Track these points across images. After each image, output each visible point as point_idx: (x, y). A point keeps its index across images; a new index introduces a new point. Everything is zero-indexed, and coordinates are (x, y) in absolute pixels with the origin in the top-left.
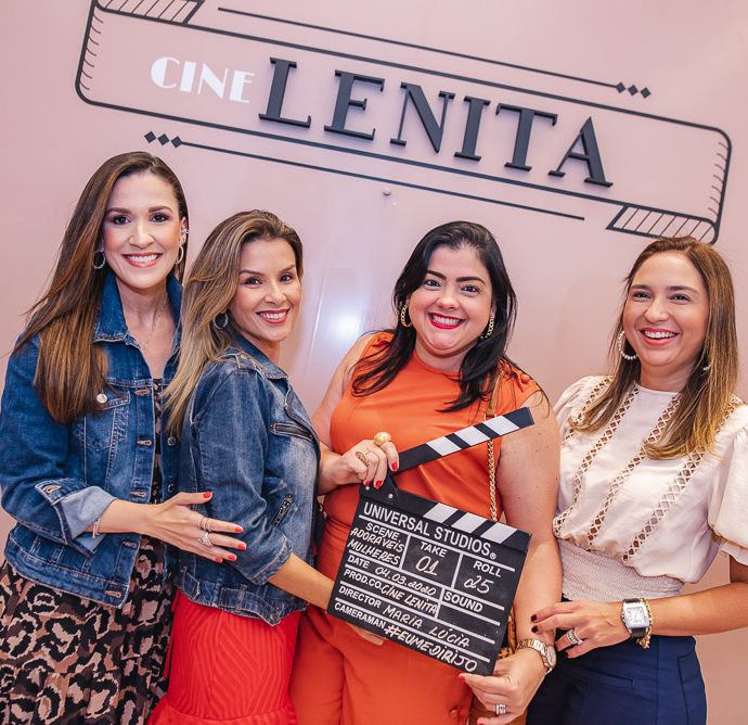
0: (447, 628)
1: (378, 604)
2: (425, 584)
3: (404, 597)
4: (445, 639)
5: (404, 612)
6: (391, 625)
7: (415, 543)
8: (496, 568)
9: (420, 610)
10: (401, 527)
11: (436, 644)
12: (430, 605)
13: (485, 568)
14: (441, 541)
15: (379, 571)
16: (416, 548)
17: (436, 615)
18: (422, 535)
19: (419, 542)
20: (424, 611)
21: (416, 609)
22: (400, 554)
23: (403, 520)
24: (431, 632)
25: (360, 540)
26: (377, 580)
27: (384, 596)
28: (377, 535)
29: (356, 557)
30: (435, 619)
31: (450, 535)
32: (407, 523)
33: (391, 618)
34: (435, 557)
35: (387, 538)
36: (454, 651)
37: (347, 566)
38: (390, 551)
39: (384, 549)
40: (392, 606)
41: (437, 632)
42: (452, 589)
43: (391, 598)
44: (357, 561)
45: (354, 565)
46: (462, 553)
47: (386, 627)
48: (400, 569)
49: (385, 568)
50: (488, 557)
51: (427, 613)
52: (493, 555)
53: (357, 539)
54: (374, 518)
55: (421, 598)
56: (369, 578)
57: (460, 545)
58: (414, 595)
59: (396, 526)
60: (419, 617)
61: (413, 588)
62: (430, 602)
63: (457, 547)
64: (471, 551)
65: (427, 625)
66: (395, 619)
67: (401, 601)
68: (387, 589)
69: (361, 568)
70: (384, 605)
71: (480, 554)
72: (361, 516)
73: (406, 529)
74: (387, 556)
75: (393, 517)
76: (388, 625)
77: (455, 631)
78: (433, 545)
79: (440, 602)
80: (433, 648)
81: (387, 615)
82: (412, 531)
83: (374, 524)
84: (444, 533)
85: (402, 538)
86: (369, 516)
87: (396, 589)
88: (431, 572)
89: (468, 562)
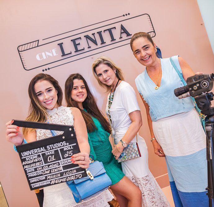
0: (68, 171)
1: (44, 178)
2: (54, 164)
3: (50, 171)
4: (69, 174)
5: (53, 175)
6: (52, 181)
7: (43, 155)
8: (70, 147)
10: (36, 153)
11: (67, 177)
12: (59, 168)
13: (68, 149)
14: (51, 149)
15: (38, 169)
16: (45, 156)
17: (63, 170)
18: (44, 151)
19: (44, 154)
20: (58, 171)
21: (56, 172)
22: (41, 161)
23: (36, 151)
24: (64, 175)
25: (27, 164)
26: (39, 172)
27: (44, 175)
28: (31, 160)
29: (29, 170)
31: (52, 146)
32: (37, 151)
33: (50, 179)
34: (52, 155)
35: (34, 159)
36: (73, 175)
37: (28, 174)
38: (38, 162)
39: (36, 162)
40: (49, 176)
41: (65, 174)
42: (62, 160)
43: (47, 174)
44: (30, 171)
45: (30, 172)
46: (59, 149)
47: (51, 182)
48: (44, 165)
49: (40, 167)
50: (66, 145)
51: (59, 171)
52: (68, 144)
54: (27, 156)
55: (55, 168)
56: (37, 173)
57: (57, 147)
58: (53, 169)
59: (35, 154)
60: (58, 174)
61: (51, 167)
62: (58, 167)
63: (56, 148)
64: (61, 147)
65: (62, 174)
66: (52, 178)
67: (50, 173)
68: (44, 172)
69: (32, 172)
70: (46, 177)
71: (64, 146)
72: (22, 158)
73: (38, 153)
74: (38, 164)
75: (32, 152)
76: (51, 181)
77: (70, 171)
78: (49, 152)
79: (61, 166)
80: (67, 178)
81: (49, 179)
82: (40, 152)
83: (28, 157)
84: (50, 147)
85: (39, 156)
86: (25, 156)
87: (47, 171)
88: (53, 160)
89: (62, 150)
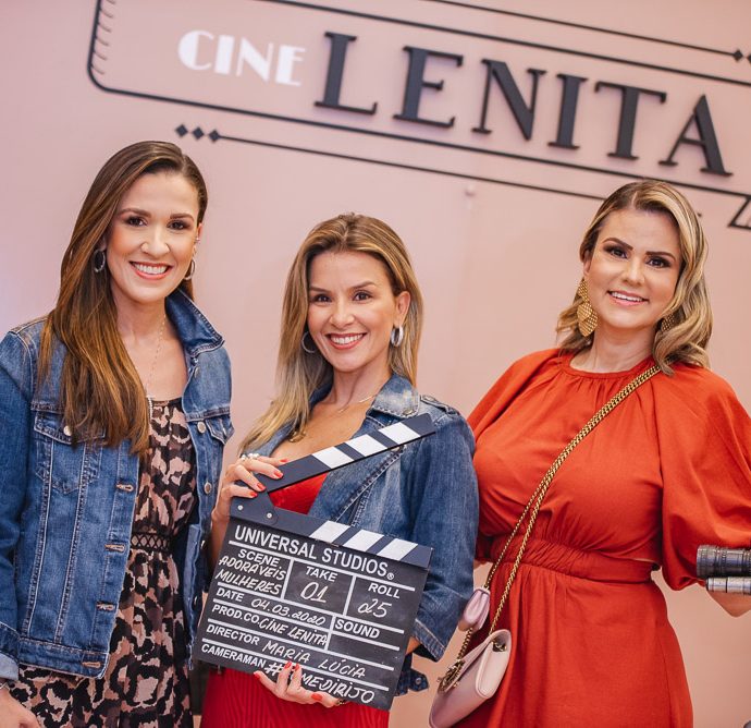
0: (339, 660)
1: (256, 641)
2: (312, 614)
3: (288, 630)
4: (337, 672)
5: (288, 646)
6: (272, 662)
7: (299, 567)
8: (394, 589)
9: (307, 643)
10: (282, 551)
11: (327, 677)
12: (318, 636)
13: (382, 590)
14: (331, 564)
15: (256, 603)
16: (301, 573)
17: (327, 645)
18: (308, 559)
19: (304, 567)
20: (312, 644)
21: (303, 642)
22: (282, 582)
23: (284, 542)
24: (321, 666)
25: (232, 570)
26: (254, 613)
27: (263, 630)
28: (253, 562)
29: (226, 589)
30: (325, 651)
31: (340, 556)
32: (289, 546)
33: (272, 655)
34: (323, 582)
35: (265, 565)
36: (348, 683)
37: (215, 600)
38: (268, 579)
39: (263, 578)
40: (273, 642)
41: (327, 665)
42: (344, 616)
43: (271, 632)
44: (228, 594)
45: (225, 599)
46: (355, 575)
47: (266, 665)
48: (282, 599)
49: (263, 599)
50: (385, 578)
51: (315, 645)
52: (391, 575)
53: (226, 569)
54: (248, 543)
55: (308, 630)
56: (244, 612)
57: (352, 567)
58: (300, 627)
59: (276, 551)
60: (306, 650)
61: (297, 619)
62: (319, 632)
63: (349, 569)
64: (365, 573)
65: (315, 659)
66: (278, 656)
67: (284, 635)
68: (267, 623)
69: (233, 601)
70: (264, 641)
71: (375, 575)
72: (231, 542)
73: (288, 553)
74: (265, 586)
75: (272, 541)
76: (269, 663)
77: (348, 662)
78: (321, 570)
79: (331, 631)
80: (323, 682)
81: (267, 652)
82: (295, 556)
83: (248, 550)
84: (333, 555)
85: (284, 564)
86: (242, 541)
87: (278, 622)
88: (319, 600)
89: (362, 585)
